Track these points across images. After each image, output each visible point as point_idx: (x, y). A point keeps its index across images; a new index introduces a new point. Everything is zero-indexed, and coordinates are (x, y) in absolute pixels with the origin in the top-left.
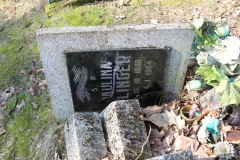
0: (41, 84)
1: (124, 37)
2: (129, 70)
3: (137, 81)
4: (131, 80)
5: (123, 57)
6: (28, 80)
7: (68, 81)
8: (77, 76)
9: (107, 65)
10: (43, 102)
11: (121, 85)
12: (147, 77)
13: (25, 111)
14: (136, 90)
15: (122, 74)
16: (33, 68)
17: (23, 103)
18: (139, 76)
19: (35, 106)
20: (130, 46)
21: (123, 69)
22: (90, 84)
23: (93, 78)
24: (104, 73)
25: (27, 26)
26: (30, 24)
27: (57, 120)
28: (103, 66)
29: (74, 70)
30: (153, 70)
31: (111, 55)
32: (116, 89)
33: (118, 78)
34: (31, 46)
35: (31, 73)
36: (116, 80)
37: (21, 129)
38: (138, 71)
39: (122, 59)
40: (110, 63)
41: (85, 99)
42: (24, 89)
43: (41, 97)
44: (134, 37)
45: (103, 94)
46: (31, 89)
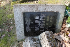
0: (10, 28)
1: (44, 8)
2: (45, 20)
3: (47, 24)
4: (45, 24)
5: (43, 15)
6: (6, 27)
7: (23, 24)
8: (27, 22)
9: (37, 18)
10: (12, 34)
11: (42, 25)
12: (51, 23)
13: (5, 38)
14: (47, 28)
15: (42, 21)
16: (7, 22)
17: (4, 35)
18: (48, 22)
19: (9, 36)
20: (46, 11)
21: (43, 20)
22: (31, 25)
23: (32, 23)
24: (36, 21)
25: (5, 9)
26: (6, 8)
27: (18, 40)
28: (36, 18)
29: (26, 19)
30: (53, 20)
31: (39, 14)
32: (40, 27)
33: (41, 23)
34: (7, 15)
35: (7, 24)
36: (40, 24)
37: (4, 45)
38: (48, 20)
39: (43, 16)
40: (38, 17)
41: (29, 31)
42: (4, 30)
43: (11, 32)
44: (47, 7)
45: (35, 29)
46: (7, 30)
